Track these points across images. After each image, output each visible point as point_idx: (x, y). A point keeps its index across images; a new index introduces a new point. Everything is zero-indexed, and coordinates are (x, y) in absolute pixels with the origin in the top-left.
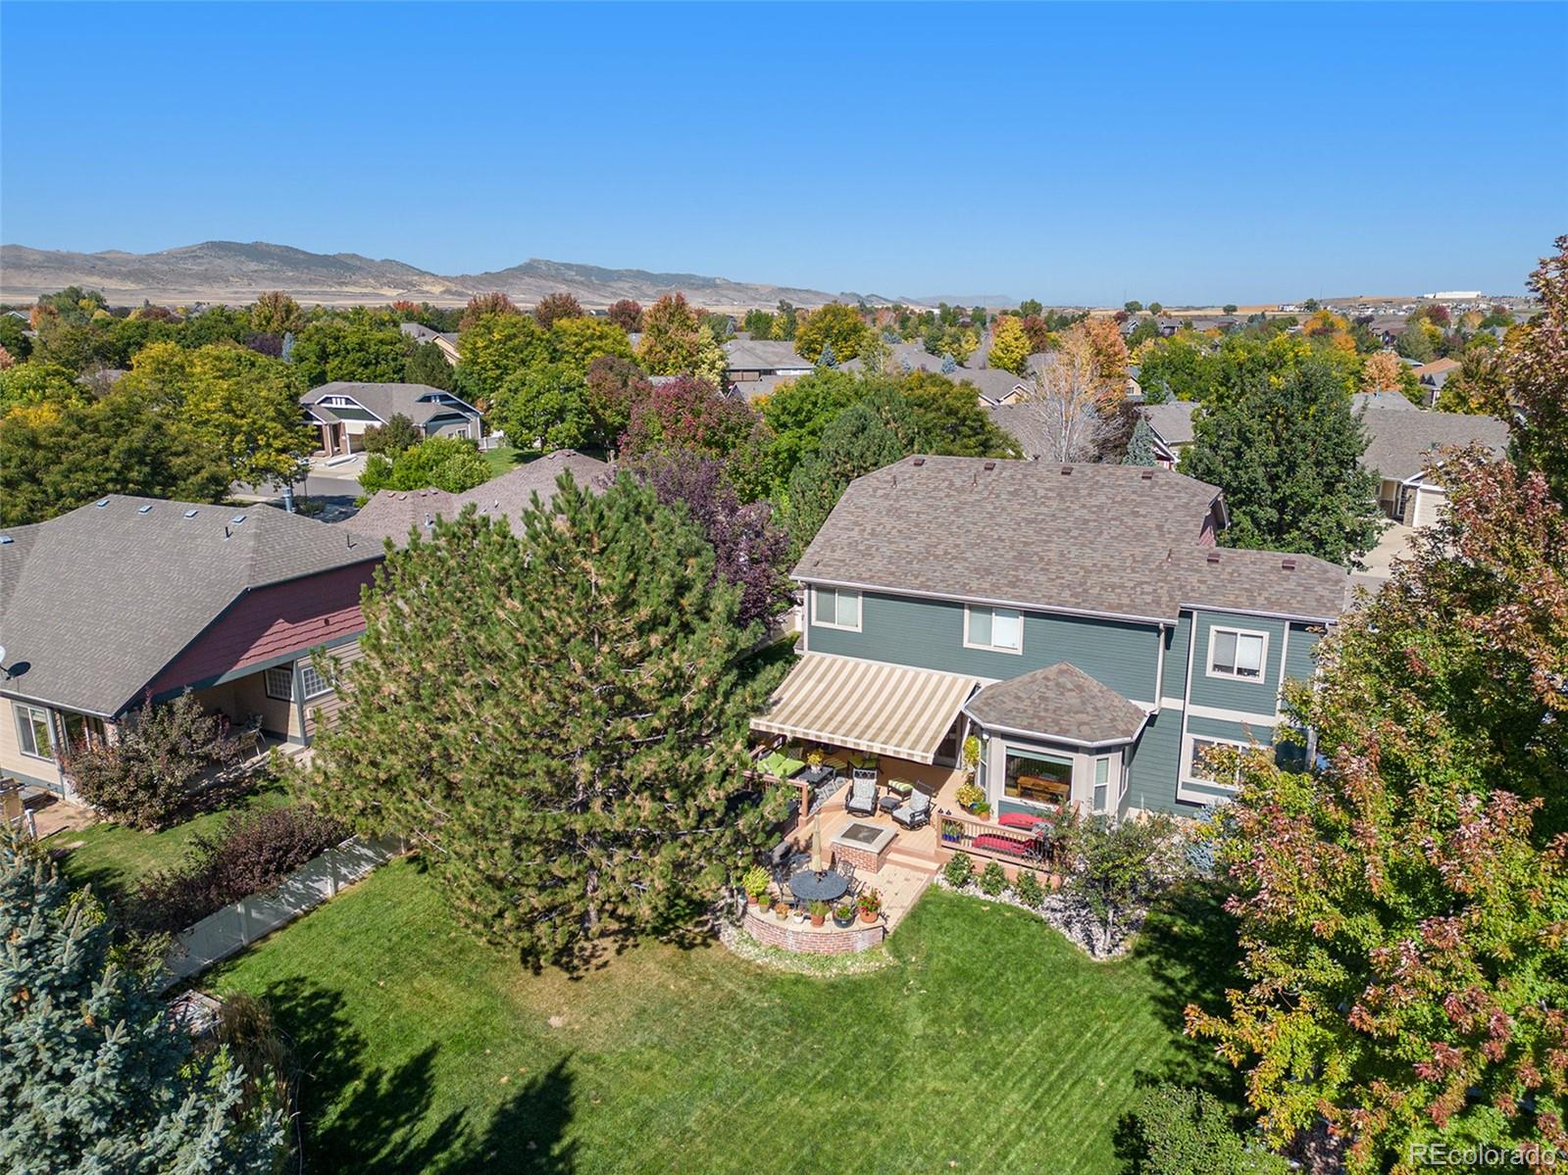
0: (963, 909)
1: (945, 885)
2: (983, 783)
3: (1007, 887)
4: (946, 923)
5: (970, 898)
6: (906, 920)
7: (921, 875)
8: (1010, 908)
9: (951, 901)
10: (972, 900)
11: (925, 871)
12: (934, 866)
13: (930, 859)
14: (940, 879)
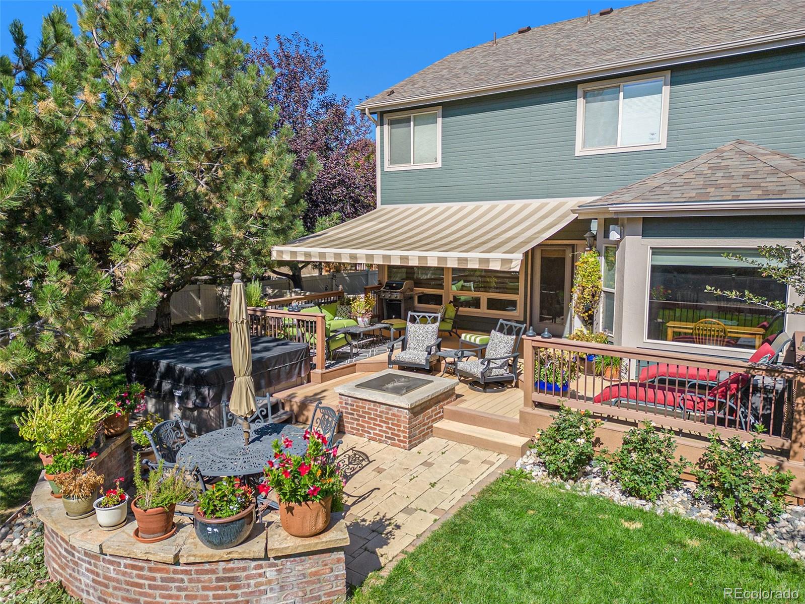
0: (575, 523)
1: (539, 473)
2: (609, 326)
3: (676, 484)
4: (534, 554)
5: (591, 500)
6: (435, 538)
7: (493, 456)
8: (694, 528)
9: (548, 503)
10: (597, 505)
11: (499, 448)
12: (519, 441)
13: (511, 428)
14: (528, 462)
